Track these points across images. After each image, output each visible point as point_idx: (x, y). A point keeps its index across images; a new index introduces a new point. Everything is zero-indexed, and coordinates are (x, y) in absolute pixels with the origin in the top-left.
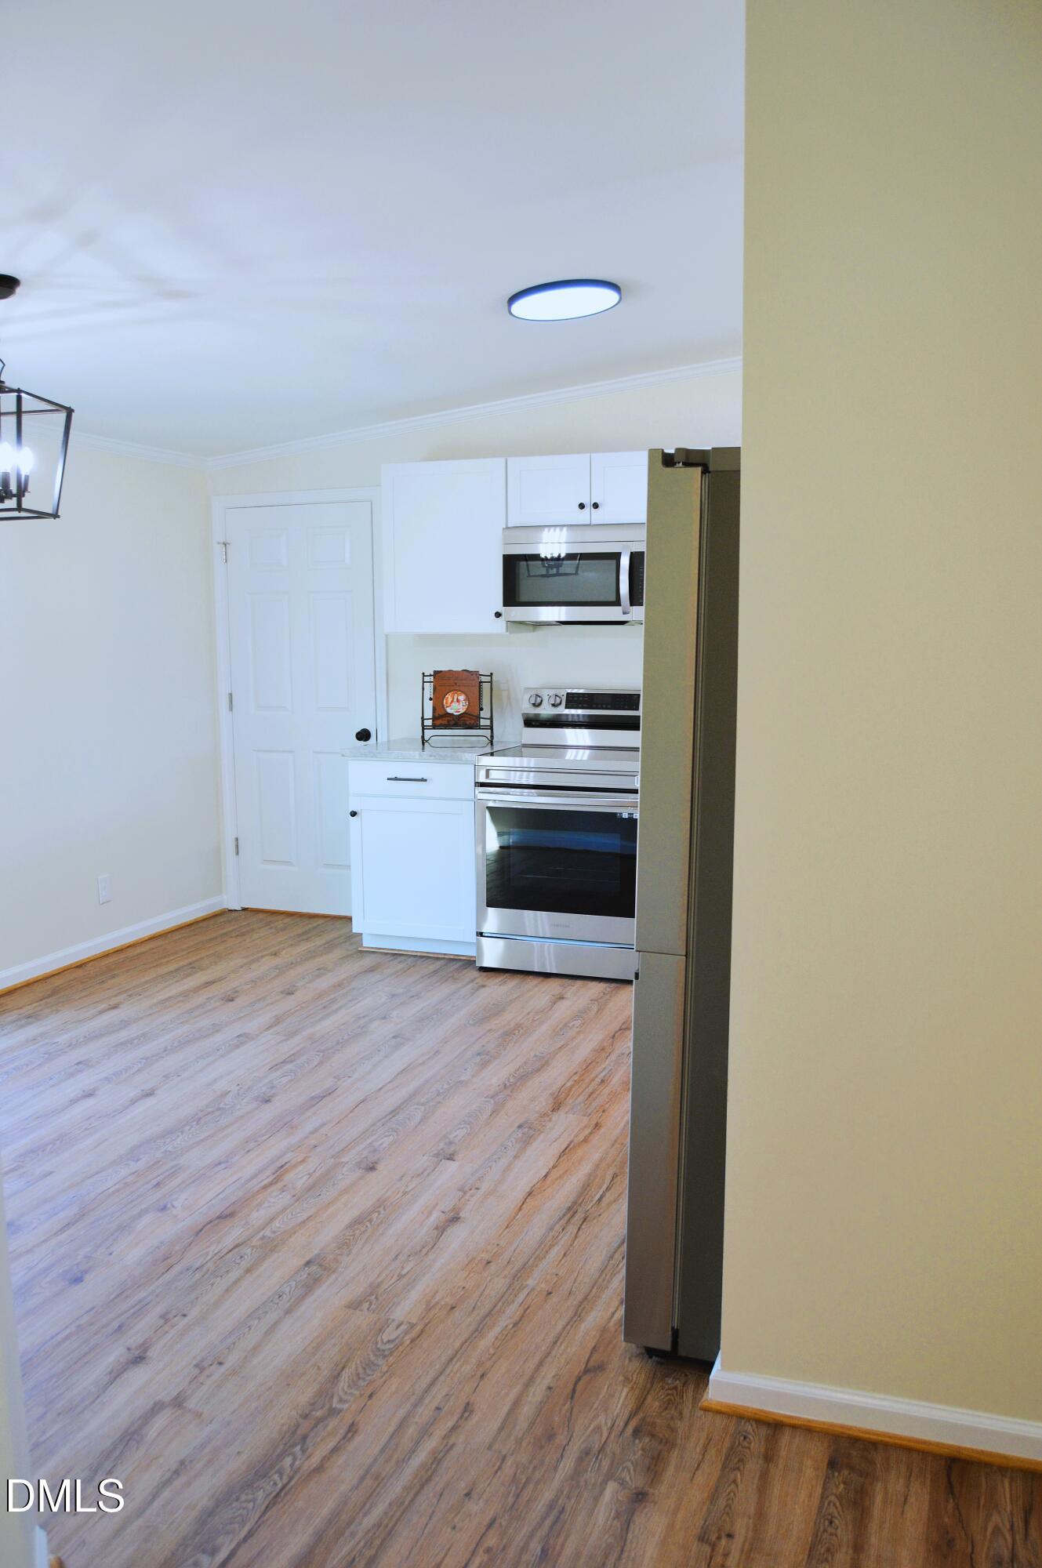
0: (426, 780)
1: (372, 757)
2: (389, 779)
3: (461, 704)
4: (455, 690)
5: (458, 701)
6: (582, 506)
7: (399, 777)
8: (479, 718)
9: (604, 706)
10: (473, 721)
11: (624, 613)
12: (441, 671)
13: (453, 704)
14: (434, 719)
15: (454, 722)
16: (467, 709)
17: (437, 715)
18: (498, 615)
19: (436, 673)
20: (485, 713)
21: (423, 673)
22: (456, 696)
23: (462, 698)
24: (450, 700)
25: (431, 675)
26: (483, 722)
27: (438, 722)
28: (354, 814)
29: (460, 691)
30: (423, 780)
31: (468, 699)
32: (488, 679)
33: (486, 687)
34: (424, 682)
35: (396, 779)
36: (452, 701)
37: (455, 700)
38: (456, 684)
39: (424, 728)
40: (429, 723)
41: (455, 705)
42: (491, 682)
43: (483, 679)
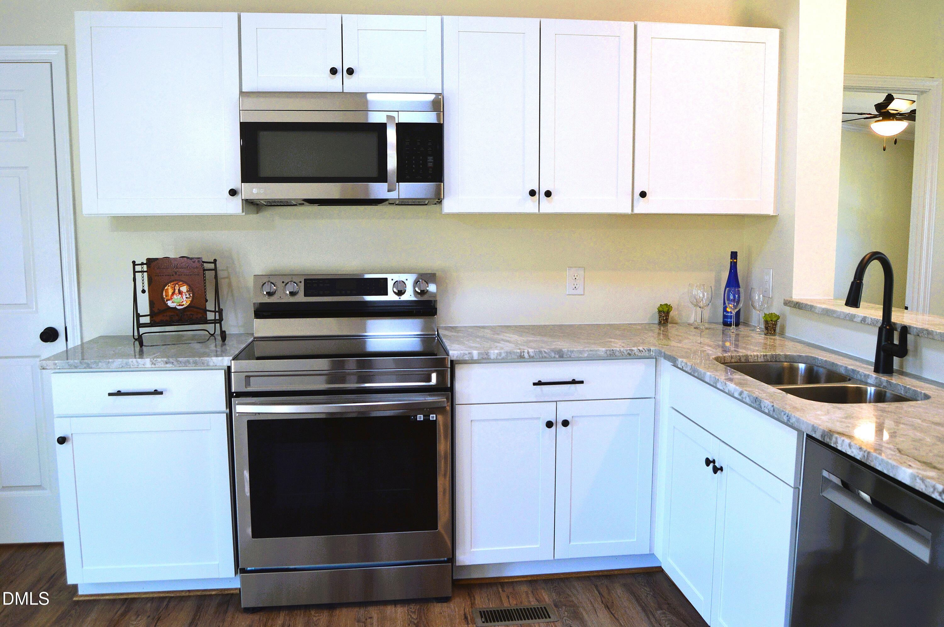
0: (161, 393)
1: (85, 368)
2: (110, 394)
3: (184, 297)
4: (176, 280)
5: (180, 292)
6: (334, 71)
7: (123, 391)
8: (205, 311)
9: (343, 292)
10: (201, 315)
11: (389, 191)
12: (157, 259)
13: (175, 296)
14: (152, 314)
15: (177, 318)
16: (192, 302)
17: (156, 310)
18: (233, 193)
19: (149, 260)
20: (210, 306)
21: (134, 262)
22: (177, 287)
23: (184, 289)
24: (170, 292)
25: (142, 264)
26: (210, 316)
27: (158, 319)
28: (62, 440)
29: (182, 281)
30: (156, 392)
31: (191, 290)
32: (212, 266)
33: (210, 275)
34: (135, 272)
35: (119, 393)
36: (173, 293)
37: (177, 291)
38: (176, 273)
39: (140, 325)
40: (146, 320)
41: (177, 298)
42: (215, 269)
43: (207, 266)
